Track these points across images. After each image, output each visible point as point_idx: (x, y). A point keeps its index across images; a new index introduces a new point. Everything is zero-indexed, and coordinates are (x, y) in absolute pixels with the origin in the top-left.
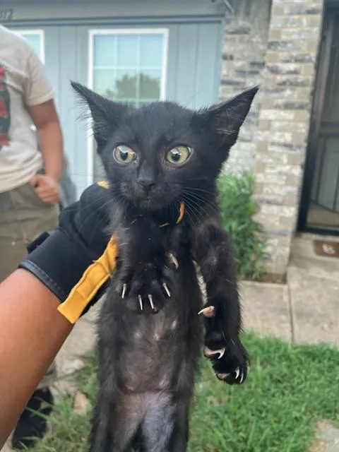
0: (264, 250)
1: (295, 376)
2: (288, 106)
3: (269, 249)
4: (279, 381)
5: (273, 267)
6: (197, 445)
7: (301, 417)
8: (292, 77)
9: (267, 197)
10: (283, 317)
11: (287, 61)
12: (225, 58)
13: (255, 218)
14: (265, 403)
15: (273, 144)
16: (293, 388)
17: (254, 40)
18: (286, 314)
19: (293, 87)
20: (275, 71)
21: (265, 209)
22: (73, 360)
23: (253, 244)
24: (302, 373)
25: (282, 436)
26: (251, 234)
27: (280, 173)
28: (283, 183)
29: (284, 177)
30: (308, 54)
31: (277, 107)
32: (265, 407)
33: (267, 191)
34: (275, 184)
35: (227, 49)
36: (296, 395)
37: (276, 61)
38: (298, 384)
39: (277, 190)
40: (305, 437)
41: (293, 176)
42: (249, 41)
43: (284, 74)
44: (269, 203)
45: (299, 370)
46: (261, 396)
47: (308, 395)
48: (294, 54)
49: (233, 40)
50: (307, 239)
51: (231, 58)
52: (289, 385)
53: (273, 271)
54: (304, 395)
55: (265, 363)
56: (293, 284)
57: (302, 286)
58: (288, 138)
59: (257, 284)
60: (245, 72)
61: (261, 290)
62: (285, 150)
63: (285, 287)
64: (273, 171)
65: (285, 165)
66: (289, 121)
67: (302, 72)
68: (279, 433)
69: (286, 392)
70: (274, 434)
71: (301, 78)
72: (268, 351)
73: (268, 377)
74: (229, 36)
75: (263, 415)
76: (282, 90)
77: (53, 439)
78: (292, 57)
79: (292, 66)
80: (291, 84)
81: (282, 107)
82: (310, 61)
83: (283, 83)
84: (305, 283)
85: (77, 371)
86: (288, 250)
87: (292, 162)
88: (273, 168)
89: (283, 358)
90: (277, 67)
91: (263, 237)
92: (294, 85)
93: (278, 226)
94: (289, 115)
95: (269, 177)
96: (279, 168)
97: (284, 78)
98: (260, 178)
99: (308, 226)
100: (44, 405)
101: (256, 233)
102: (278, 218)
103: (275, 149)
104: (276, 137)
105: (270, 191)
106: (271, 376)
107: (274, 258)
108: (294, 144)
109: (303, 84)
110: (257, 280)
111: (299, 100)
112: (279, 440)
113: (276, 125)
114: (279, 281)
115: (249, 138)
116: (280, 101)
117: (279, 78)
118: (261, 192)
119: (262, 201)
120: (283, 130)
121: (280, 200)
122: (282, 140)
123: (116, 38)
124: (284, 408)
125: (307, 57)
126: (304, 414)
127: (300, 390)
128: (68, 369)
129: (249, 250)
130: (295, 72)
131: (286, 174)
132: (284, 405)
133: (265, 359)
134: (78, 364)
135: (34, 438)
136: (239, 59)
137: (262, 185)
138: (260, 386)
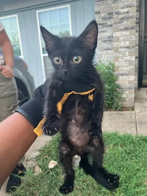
0: (122, 96)
1: (137, 150)
2: (126, 29)
3: (124, 96)
4: (130, 153)
5: (127, 104)
6: (89, 185)
7: (140, 169)
8: (126, 15)
9: (121, 72)
10: (133, 125)
11: (123, 8)
12: (96, 13)
13: (117, 83)
14: (122, 164)
15: (121, 47)
16: (136, 156)
17: (109, 3)
18: (134, 124)
19: (127, 20)
20: (118, 13)
21: (120, 78)
22: (35, 152)
23: (117, 94)
24: (141, 148)
25: (131, 178)
26: (115, 90)
27: (126, 61)
28: (128, 65)
29: (128, 62)
30: (133, 3)
31: (121, 30)
32: (122, 165)
33: (121, 70)
34: (124, 66)
35: (97, 9)
36: (138, 159)
37: (118, 9)
38: (139, 154)
39: (125, 68)
40: (142, 178)
41: (131, 61)
42: (107, 4)
43: (122, 14)
44: (122, 75)
45: (139, 147)
46: (121, 161)
47: (143, 159)
48: (126, 4)
49: (99, 4)
50: (143, 90)
51: (99, 13)
52: (135, 154)
53: (128, 106)
54: (142, 158)
55: (123, 146)
56: (137, 110)
57: (141, 111)
58: (127, 44)
59: (120, 112)
60: (106, 18)
61: (122, 115)
62: (127, 50)
63: (133, 112)
64: (122, 60)
65: (127, 56)
66: (127, 36)
67: (131, 12)
68: (129, 177)
69: (133, 158)
70: (127, 177)
71: (130, 15)
72: (124, 140)
73: (124, 152)
74: (97, 3)
75: (121, 169)
76: (122, 22)
77: (24, 187)
78: (125, 5)
79: (126, 10)
80: (126, 18)
81: (123, 30)
82: (134, 6)
83: (123, 18)
84: (143, 109)
85: (37, 156)
86: (133, 95)
87: (131, 55)
88: (122, 59)
89: (131, 143)
90: (119, 11)
91: (121, 91)
92: (127, 18)
93: (128, 85)
94: (127, 33)
95: (121, 63)
96: (125, 58)
97: (123, 16)
98: (117, 64)
99: (144, 84)
100: (20, 172)
101: (118, 89)
102: (127, 81)
103: (122, 49)
104: (122, 44)
105: (122, 70)
106: (126, 151)
107: (127, 100)
108: (131, 46)
109: (132, 17)
110: (120, 110)
111: (131, 25)
112: (129, 180)
113: (121, 38)
114: (131, 110)
115: (111, 48)
116: (122, 27)
117: (120, 16)
118: (118, 70)
119: (119, 75)
120: (125, 40)
121: (127, 72)
122: (125, 45)
123: (48, 12)
124: (132, 165)
125: (132, 4)
126: (142, 167)
127: (140, 156)
128: (33, 156)
129: (115, 97)
130: (128, 12)
131: (128, 61)
132: (131, 164)
133: (123, 144)
134: (37, 153)
135: (15, 187)
136: (103, 13)
137: (118, 67)
138: (120, 156)
